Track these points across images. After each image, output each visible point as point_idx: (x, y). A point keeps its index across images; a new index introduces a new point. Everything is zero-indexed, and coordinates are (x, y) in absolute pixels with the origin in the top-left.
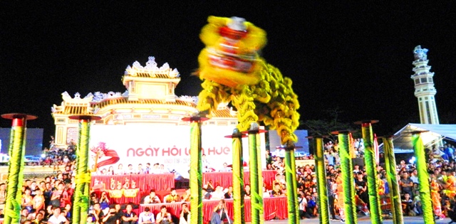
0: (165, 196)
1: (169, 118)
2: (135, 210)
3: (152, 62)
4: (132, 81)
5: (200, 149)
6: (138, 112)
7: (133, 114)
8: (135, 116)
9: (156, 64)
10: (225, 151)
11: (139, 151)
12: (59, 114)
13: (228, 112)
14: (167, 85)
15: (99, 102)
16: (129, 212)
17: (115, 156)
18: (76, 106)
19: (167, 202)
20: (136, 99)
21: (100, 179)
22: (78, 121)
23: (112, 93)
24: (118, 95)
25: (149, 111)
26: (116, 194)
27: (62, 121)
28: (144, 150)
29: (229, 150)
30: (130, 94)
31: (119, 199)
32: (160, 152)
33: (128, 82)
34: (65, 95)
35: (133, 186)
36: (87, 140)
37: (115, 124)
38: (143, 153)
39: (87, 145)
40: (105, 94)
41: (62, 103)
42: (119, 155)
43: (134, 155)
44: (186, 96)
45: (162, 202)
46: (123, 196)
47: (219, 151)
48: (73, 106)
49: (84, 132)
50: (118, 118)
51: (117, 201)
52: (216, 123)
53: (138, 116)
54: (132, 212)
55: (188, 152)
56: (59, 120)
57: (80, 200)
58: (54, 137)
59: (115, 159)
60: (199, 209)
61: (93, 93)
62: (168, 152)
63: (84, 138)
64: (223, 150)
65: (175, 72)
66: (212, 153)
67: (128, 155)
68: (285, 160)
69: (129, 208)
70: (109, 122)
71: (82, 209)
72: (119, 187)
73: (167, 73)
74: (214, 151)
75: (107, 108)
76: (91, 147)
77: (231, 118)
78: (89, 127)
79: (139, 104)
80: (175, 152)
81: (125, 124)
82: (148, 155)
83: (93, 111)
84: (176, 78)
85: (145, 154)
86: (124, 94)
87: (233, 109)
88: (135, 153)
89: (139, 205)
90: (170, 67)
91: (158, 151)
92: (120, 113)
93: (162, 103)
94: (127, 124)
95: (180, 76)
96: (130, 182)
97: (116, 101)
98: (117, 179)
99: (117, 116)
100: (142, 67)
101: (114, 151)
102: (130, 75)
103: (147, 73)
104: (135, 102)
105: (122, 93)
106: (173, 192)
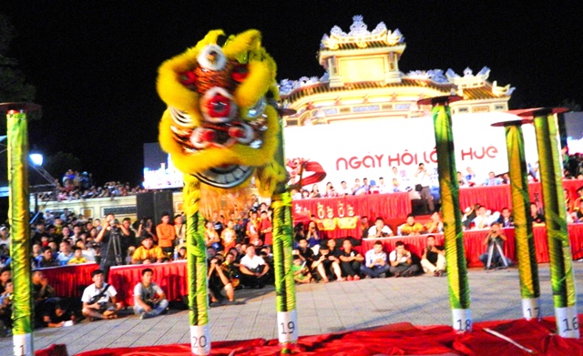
1: (394, 108)
2: (357, 248)
3: (358, 24)
4: (332, 57)
5: (451, 148)
6: (345, 103)
7: (338, 108)
8: (342, 110)
9: (366, 27)
10: (489, 152)
11: (353, 162)
13: (489, 89)
14: (385, 56)
15: (289, 93)
16: (347, 251)
17: (321, 171)
20: (342, 85)
21: (303, 204)
23: (304, 78)
24: (313, 82)
25: (362, 100)
26: (329, 225)
28: (360, 159)
29: (496, 151)
30: (334, 79)
31: (332, 232)
32: (385, 161)
33: (326, 59)
35: (350, 213)
38: (359, 163)
40: (296, 82)
42: (325, 169)
44: (417, 71)
45: (395, 234)
46: (337, 227)
47: (479, 154)
50: (318, 116)
51: (330, 236)
52: (470, 108)
53: (346, 110)
54: (351, 250)
55: (428, 159)
57: (281, 231)
59: (320, 176)
60: (459, 241)
61: (279, 82)
62: (398, 159)
64: (485, 152)
65: (394, 37)
67: (338, 169)
69: (347, 245)
70: (306, 123)
71: (285, 243)
72: (331, 215)
73: (384, 38)
74: (470, 153)
75: (301, 102)
77: (495, 99)
79: (346, 91)
81: (329, 122)
82: (368, 167)
84: (398, 44)
85: (362, 165)
86: (322, 79)
87: (499, 85)
88: (348, 164)
89: (361, 240)
90: (388, 29)
91: (382, 161)
92: (320, 107)
93: (380, 86)
94: (331, 122)
95: (405, 41)
96: (345, 207)
97: (312, 90)
98: (326, 204)
99: (316, 112)
100: (344, 33)
101: (317, 163)
102: (328, 49)
103: (353, 43)
104: (339, 89)
105: (319, 77)
106: (410, 220)
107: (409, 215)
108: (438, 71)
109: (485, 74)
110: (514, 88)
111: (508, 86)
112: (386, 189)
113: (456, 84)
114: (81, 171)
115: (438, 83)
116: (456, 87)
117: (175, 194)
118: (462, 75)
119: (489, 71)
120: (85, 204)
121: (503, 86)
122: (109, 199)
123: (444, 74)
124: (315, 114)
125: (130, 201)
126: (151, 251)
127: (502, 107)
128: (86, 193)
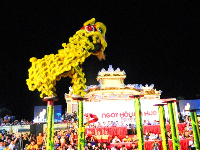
0: (123, 138)
1: (122, 97)
2: (108, 146)
3: (111, 68)
4: (101, 79)
5: (140, 113)
6: (106, 94)
7: (103, 96)
8: (104, 97)
9: (113, 69)
10: (154, 113)
11: (108, 115)
12: (68, 98)
13: (154, 92)
14: (120, 79)
15: (86, 90)
16: (105, 147)
17: (96, 118)
19: (124, 142)
20: (104, 88)
21: (90, 130)
22: (77, 101)
23: (92, 85)
24: (95, 87)
25: (111, 94)
26: (98, 137)
27: (70, 101)
28: (110, 114)
29: (156, 113)
30: (102, 86)
32: (119, 115)
33: (100, 79)
34: (70, 88)
35: (106, 133)
36: (82, 110)
37: (95, 101)
38: (110, 116)
39: (82, 113)
40: (89, 86)
41: (69, 92)
42: (98, 117)
43: (105, 117)
44: (130, 85)
45: (122, 142)
46: (101, 138)
47: (151, 114)
49: (80, 106)
51: (99, 141)
52: (147, 97)
53: (106, 97)
54: (106, 147)
55: (133, 115)
56: (68, 101)
57: (81, 141)
58: (67, 109)
59: (96, 120)
60: (143, 146)
62: (123, 115)
63: (80, 109)
65: (123, 73)
66: (146, 115)
67: (102, 117)
68: (191, 117)
69: (105, 145)
70: (92, 101)
71: (82, 146)
72: (99, 134)
73: (119, 73)
75: (91, 93)
76: (84, 113)
77: (156, 95)
78: (82, 104)
80: (126, 115)
82: (113, 117)
84: (124, 75)
85: (111, 116)
87: (157, 90)
88: (106, 116)
89: (110, 143)
90: (120, 70)
92: (97, 96)
93: (118, 89)
94: (101, 101)
95: (126, 74)
96: (104, 131)
97: (94, 90)
98: (98, 130)
99: (96, 97)
100: (106, 71)
101: (95, 115)
102: (100, 76)
103: (109, 74)
104: (104, 89)
105: (97, 85)
106: (127, 137)
107: (127, 135)
108: (137, 85)
109: (152, 86)
110: (162, 91)
111: (160, 90)
112: (119, 125)
113: (143, 89)
114: (11, 116)
115: (137, 89)
116: (143, 90)
117: (44, 125)
118: (145, 86)
119: (154, 85)
120: (11, 127)
121: (158, 91)
122: (20, 126)
123: (139, 86)
124: (95, 98)
125: (28, 127)
126: (34, 146)
127: (158, 98)
128: (12, 123)
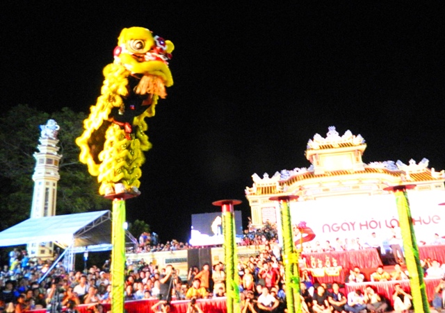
0: (372, 273)
1: (360, 189)
3: (332, 131)
4: (315, 154)
5: (411, 221)
6: (326, 186)
7: (322, 188)
8: (324, 190)
9: (338, 134)
10: (434, 219)
11: (334, 227)
12: (253, 196)
13: (430, 174)
14: (352, 153)
15: (287, 179)
16: (336, 292)
17: (311, 233)
18: (266, 186)
20: (323, 173)
23: (297, 169)
24: (303, 171)
25: (338, 183)
26: (318, 272)
27: (256, 201)
28: (340, 225)
29: (439, 219)
30: (316, 168)
31: (322, 278)
32: (357, 226)
33: (312, 156)
34: (255, 177)
35: (335, 264)
36: (289, 220)
37: (306, 200)
38: (338, 228)
39: (289, 225)
40: (291, 171)
41: (254, 185)
42: (315, 232)
43: (330, 231)
44: (376, 163)
46: (326, 275)
47: (427, 221)
48: (264, 186)
49: (285, 212)
50: (307, 194)
53: (327, 190)
54: (339, 292)
55: (389, 224)
56: (253, 202)
57: (292, 281)
58: (251, 218)
59: (311, 237)
60: (422, 290)
61: (280, 172)
62: (366, 225)
63: (285, 218)
64: (431, 218)
65: (359, 139)
67: (324, 231)
69: (335, 287)
71: (295, 290)
72: (320, 265)
73: (351, 141)
74: (420, 220)
75: (295, 185)
77: (434, 181)
79: (326, 177)
80: (373, 225)
81: (315, 199)
82: (344, 230)
83: (282, 189)
84: (361, 144)
85: (341, 229)
86: (309, 169)
87: (435, 171)
88: (331, 229)
89: (344, 284)
90: (353, 134)
91: (355, 226)
92: (308, 189)
93: (350, 173)
94: (317, 199)
95: (365, 142)
96: (331, 260)
97: (303, 177)
98: (318, 257)
100: (323, 138)
101: (309, 228)
102: (312, 149)
103: (329, 144)
104: (321, 175)
105: (307, 168)
106: (380, 270)
108: (391, 162)
109: (425, 163)
111: (443, 171)
113: (404, 170)
114: (151, 233)
115: (391, 170)
116: (404, 173)
117: (212, 249)
118: (408, 164)
119: (428, 161)
120: (153, 255)
121: (439, 171)
122: (170, 252)
123: (395, 164)
124: (305, 192)
125: (183, 254)
126: (199, 291)
127: (440, 186)
128: (154, 247)
